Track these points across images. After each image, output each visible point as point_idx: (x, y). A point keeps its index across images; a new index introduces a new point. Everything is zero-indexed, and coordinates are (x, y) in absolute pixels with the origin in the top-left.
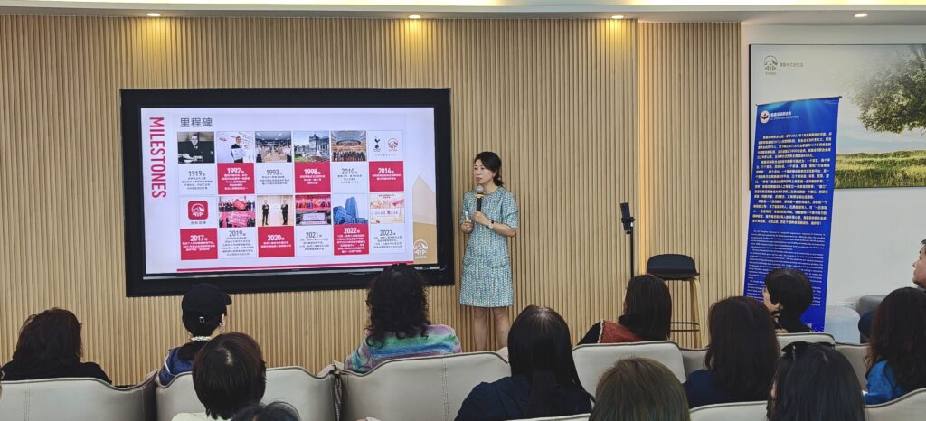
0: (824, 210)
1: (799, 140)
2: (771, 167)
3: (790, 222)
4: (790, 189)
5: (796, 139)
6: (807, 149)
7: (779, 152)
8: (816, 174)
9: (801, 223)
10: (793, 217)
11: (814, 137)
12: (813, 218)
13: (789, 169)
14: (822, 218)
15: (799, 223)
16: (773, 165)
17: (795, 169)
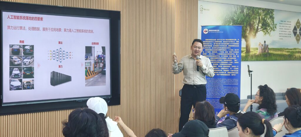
0: (237, 70)
1: (224, 42)
2: (210, 52)
3: (221, 75)
4: (221, 61)
5: (222, 41)
6: (228, 45)
7: (214, 46)
8: (232, 55)
9: (227, 75)
10: (223, 73)
11: (231, 41)
12: (232, 73)
13: (220, 53)
14: (236, 73)
15: (225, 75)
16: (211, 51)
17: (223, 53)
